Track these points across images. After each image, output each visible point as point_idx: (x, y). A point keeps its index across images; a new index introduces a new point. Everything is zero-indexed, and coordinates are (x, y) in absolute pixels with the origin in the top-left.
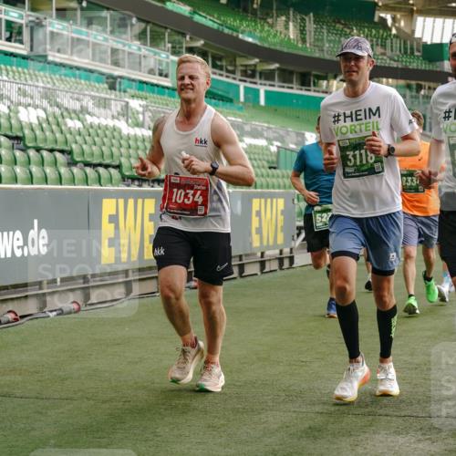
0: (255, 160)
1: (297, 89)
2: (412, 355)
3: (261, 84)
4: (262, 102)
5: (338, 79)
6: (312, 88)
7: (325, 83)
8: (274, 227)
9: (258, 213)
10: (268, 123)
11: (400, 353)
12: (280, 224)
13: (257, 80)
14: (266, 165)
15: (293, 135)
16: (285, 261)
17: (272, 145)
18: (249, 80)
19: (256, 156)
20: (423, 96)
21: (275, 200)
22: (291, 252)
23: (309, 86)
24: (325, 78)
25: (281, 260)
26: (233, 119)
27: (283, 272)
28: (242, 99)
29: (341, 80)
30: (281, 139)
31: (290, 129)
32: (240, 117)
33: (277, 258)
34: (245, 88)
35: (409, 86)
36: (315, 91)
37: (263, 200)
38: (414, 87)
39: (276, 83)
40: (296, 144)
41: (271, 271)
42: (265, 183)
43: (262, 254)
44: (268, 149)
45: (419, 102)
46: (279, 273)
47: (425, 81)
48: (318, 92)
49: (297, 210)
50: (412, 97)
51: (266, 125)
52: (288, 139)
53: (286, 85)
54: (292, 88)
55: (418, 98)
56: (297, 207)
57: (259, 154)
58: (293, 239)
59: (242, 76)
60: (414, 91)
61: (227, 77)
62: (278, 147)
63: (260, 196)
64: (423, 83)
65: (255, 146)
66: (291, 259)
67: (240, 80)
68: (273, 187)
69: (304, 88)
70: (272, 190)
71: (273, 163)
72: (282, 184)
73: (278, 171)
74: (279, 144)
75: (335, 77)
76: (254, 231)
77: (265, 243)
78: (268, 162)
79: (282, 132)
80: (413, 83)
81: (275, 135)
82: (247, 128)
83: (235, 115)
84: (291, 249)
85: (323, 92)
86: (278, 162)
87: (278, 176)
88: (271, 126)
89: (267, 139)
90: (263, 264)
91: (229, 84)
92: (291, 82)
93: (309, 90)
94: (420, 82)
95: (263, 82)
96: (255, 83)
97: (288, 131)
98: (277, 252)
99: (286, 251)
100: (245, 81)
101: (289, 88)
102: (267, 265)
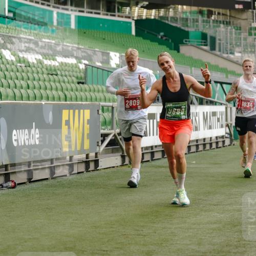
0: (66, 76)
1: (104, 14)
2: (199, 244)
3: (72, 10)
4: (73, 26)
5: (139, 6)
6: (117, 13)
7: (128, 9)
8: (81, 135)
9: (68, 123)
10: (78, 44)
11: (189, 243)
12: (87, 131)
13: (69, 7)
14: (75, 80)
15: (100, 54)
16: (90, 164)
17: (80, 63)
18: (61, 6)
19: (67, 73)
20: (213, 21)
21: (82, 111)
22: (96, 157)
23: (115, 12)
24: (128, 5)
25: (87, 163)
26: (47, 40)
27: (89, 173)
28: (55, 23)
29: (142, 7)
30: (89, 58)
31: (97, 49)
32: (53, 38)
33: (83, 162)
34: (58, 13)
35: (201, 12)
36: (119, 16)
37: (71, 111)
38: (206, 13)
39: (85, 9)
40: (101, 63)
41: (78, 173)
42: (74, 97)
43: (71, 158)
44: (77, 67)
45: (210, 26)
46: (86, 175)
47: (215, 7)
48: (122, 17)
49: (101, 119)
50: (203, 21)
51: (77, 46)
52: (95, 57)
53: (94, 11)
54: (99, 14)
55: (210, 22)
56: (101, 116)
57: (69, 71)
58: (98, 145)
59: (55, 3)
60: (206, 16)
61: (42, 4)
62: (86, 65)
63: (69, 107)
64: (213, 9)
65: (66, 64)
66: (96, 162)
67: (54, 7)
68: (81, 100)
69: (109, 13)
70: (80, 103)
71: (81, 78)
72: (89, 97)
73: (86, 86)
74: (86, 62)
75: (137, 4)
76: (64, 138)
77: (73, 149)
78: (77, 78)
79: (89, 52)
80: (205, 9)
81: (83, 54)
82: (59, 48)
83: (48, 37)
84: (96, 154)
85: (126, 17)
86: (85, 77)
87: (86, 91)
88: (81, 47)
89: (76, 58)
90: (71, 166)
91: (43, 10)
92: (98, 8)
93: (114, 16)
94: (211, 9)
95: (73, 8)
96: (67, 9)
97: (95, 51)
98: (84, 156)
99: (92, 155)
100: (58, 8)
101: (96, 13)
102: (75, 167)
